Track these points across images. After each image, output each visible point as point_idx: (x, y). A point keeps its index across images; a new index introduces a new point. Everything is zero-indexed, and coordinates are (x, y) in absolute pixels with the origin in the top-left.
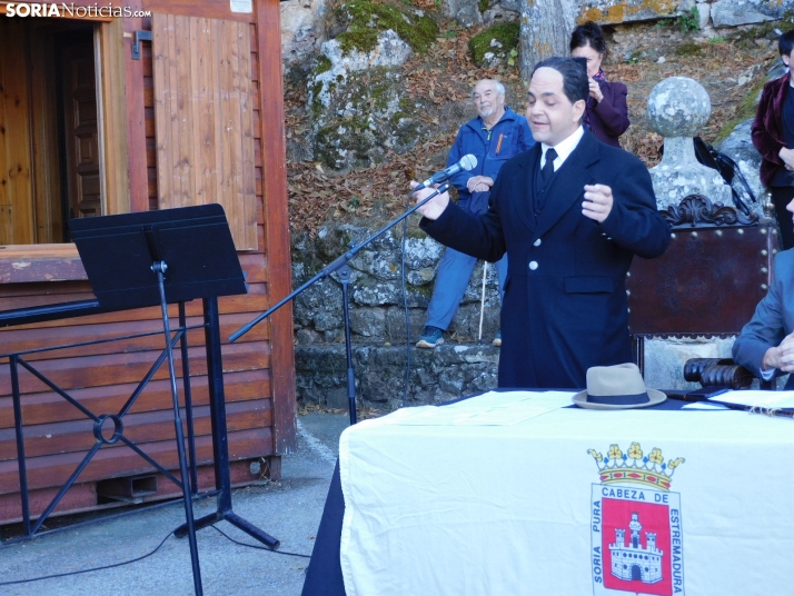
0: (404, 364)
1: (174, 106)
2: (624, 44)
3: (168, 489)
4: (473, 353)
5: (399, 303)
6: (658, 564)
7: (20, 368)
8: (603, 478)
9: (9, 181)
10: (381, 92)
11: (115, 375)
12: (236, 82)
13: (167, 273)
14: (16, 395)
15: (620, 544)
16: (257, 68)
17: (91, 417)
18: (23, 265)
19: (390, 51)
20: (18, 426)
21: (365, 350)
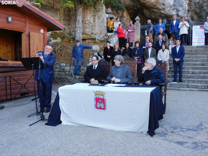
0: (61, 79)
1: (33, 44)
2: (87, 41)
3: (31, 94)
4: (69, 78)
5: (60, 71)
6: (103, 106)
7: (11, 78)
8: (95, 95)
9: (8, 53)
10: (58, 45)
11: (24, 79)
12: (41, 42)
13: (33, 65)
14: (10, 81)
15: (98, 103)
16: (44, 40)
17: (21, 84)
18: (11, 64)
19: (59, 40)
20: (10, 86)
21: (55, 77)
